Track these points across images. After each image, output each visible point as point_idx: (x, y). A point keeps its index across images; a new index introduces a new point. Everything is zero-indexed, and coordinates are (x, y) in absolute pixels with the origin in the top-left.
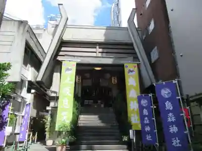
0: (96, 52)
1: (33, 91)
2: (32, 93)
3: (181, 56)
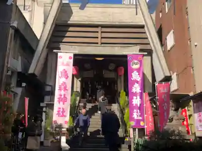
0: (98, 38)
1: (24, 84)
2: (23, 87)
3: (196, 45)
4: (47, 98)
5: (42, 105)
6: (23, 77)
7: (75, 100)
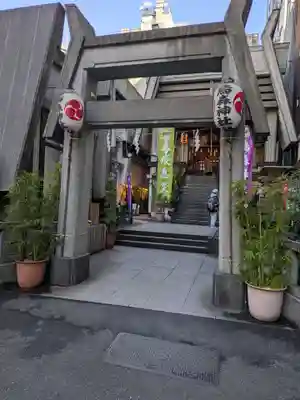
2: (129, 158)
4: (153, 170)
5: (148, 176)
6: (128, 147)
7: (180, 172)
